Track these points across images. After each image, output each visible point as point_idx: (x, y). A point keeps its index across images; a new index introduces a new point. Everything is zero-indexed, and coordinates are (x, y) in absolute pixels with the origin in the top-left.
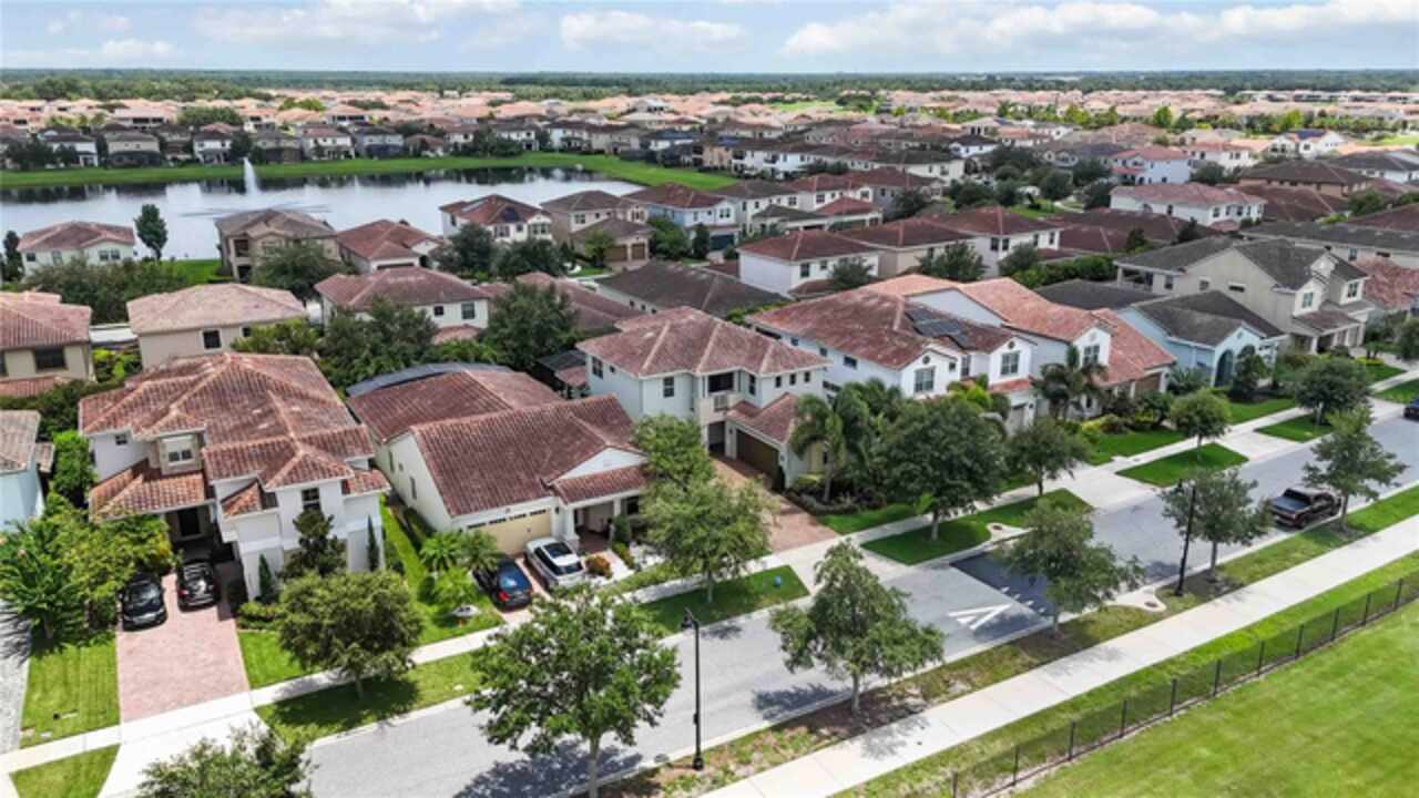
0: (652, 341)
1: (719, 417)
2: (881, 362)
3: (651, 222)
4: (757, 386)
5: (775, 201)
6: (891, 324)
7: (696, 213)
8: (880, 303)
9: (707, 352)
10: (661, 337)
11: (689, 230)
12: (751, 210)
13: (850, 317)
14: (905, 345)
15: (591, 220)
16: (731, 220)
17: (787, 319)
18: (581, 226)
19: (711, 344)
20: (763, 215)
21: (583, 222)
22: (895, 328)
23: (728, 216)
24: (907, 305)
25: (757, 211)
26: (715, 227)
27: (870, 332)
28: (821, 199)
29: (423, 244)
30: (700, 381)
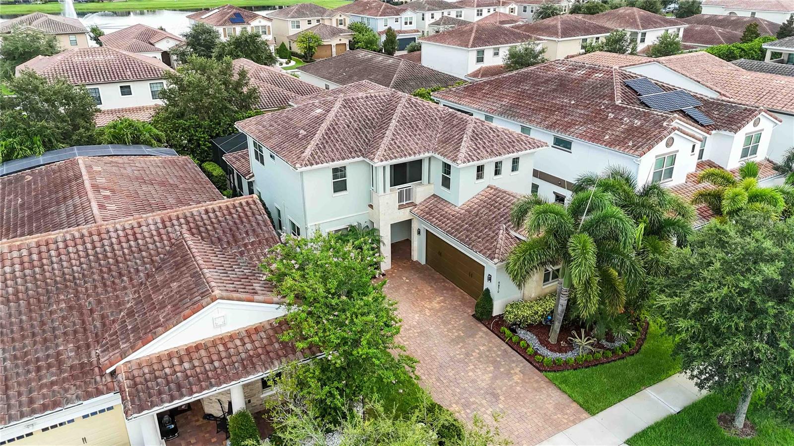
0: (319, 120)
1: (404, 215)
2: (610, 144)
3: (351, 28)
4: (452, 177)
5: (446, 14)
6: (612, 98)
7: (386, 20)
8: (589, 75)
9: (389, 134)
10: (332, 115)
11: (380, 34)
12: (428, 20)
13: (555, 90)
14: (637, 123)
15: (304, 26)
16: (413, 27)
17: (479, 94)
18: (297, 31)
19: (393, 123)
20: (437, 23)
21: (298, 27)
22: (618, 102)
23: (411, 23)
24: (624, 76)
25: (433, 21)
26: (400, 32)
27: (586, 107)
28: (480, 13)
29: (164, 41)
30: (380, 172)
